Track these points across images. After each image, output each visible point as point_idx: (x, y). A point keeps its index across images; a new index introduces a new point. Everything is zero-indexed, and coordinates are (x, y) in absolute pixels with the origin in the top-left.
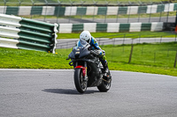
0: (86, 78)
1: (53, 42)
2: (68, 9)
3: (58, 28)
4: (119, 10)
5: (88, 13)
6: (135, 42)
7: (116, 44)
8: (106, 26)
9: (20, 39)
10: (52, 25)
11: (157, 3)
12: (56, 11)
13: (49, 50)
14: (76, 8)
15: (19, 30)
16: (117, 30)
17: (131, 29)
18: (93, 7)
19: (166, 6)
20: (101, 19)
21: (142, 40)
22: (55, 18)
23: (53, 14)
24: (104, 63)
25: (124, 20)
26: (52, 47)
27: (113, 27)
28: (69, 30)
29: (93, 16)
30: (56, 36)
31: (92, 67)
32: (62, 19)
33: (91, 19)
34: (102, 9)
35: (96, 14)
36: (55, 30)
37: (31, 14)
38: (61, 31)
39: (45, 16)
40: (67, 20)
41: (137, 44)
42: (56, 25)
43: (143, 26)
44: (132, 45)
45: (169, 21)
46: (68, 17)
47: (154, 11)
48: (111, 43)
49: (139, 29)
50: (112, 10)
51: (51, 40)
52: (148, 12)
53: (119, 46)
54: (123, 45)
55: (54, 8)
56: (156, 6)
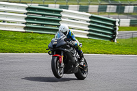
0: (63, 65)
1: (115, 34)
2: (127, 7)
3: (119, 23)
9: (90, 31)
10: (114, 20)
12: (117, 9)
13: (112, 39)
14: (133, 7)
15: (89, 24)
22: (117, 15)
23: (115, 11)
24: (80, 53)
26: (114, 38)
28: (128, 24)
30: (118, 28)
31: (68, 56)
32: (122, 15)
36: (117, 24)
37: (98, 11)
38: (122, 24)
39: (109, 13)
40: (126, 16)
42: (117, 20)
46: (127, 14)
51: (114, 31)
55: (116, 6)
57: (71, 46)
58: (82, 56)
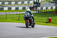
0: (29, 23)
4: (15, 3)
5: (5, 4)
6: (20, 13)
7: (14, 14)
8: (11, 8)
11: (27, 1)
16: (15, 9)
17: (19, 9)
18: (7, 2)
19: (30, 1)
20: (9, 6)
21: (23, 13)
24: (33, 19)
25: (17, 6)
27: (13, 8)
29: (7, 5)
33: (6, 6)
34: (10, 3)
35: (8, 4)
41: (21, 14)
43: (23, 8)
44: (20, 14)
45: (31, 6)
47: (26, 3)
48: (13, 14)
49: (22, 9)
50: (13, 3)
52: (25, 3)
53: (15, 15)
54: (17, 14)
56: (27, 2)
57: (31, 17)
58: (34, 20)
